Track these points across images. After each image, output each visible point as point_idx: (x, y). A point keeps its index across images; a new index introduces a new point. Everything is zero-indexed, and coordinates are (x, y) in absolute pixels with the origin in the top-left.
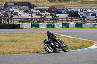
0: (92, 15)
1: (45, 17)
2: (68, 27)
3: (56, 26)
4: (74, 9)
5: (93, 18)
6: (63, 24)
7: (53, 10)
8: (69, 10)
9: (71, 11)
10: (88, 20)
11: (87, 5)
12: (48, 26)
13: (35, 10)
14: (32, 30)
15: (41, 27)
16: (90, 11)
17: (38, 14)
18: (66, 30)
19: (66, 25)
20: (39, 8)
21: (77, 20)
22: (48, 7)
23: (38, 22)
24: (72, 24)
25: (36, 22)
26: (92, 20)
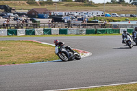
0: (79, 20)
2: (50, 33)
3: (36, 32)
4: (58, 13)
5: (80, 22)
6: (45, 30)
8: (52, 14)
9: (54, 15)
10: (74, 25)
11: (73, 8)
12: (27, 33)
13: (12, 14)
14: (8, 37)
15: (19, 34)
16: (76, 14)
18: (48, 37)
19: (48, 32)
20: (17, 11)
21: (61, 26)
22: (27, 11)
24: (55, 30)
25: (13, 28)
26: (79, 26)
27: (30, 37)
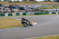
0: (31, 9)
1: (7, 10)
2: (19, 15)
3: (13, 15)
4: (22, 6)
5: (32, 10)
7: (11, 7)
8: (19, 7)
10: (29, 11)
11: (28, 4)
12: (9, 15)
13: (2, 7)
14: (1, 17)
15: (5, 16)
16: (30, 6)
17: (4, 9)
18: (18, 16)
20: (4, 6)
21: (24, 12)
22: (9, 6)
23: (4, 13)
24: (21, 13)
25: (3, 13)
26: (31, 11)
27: (10, 17)
